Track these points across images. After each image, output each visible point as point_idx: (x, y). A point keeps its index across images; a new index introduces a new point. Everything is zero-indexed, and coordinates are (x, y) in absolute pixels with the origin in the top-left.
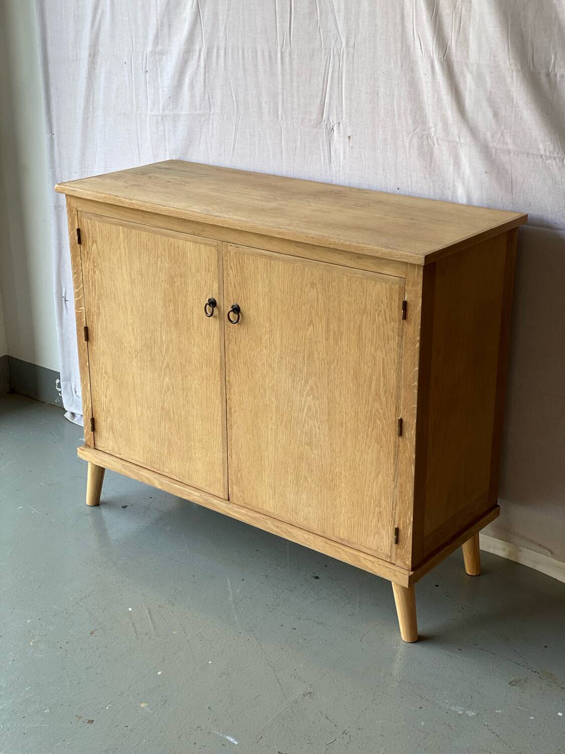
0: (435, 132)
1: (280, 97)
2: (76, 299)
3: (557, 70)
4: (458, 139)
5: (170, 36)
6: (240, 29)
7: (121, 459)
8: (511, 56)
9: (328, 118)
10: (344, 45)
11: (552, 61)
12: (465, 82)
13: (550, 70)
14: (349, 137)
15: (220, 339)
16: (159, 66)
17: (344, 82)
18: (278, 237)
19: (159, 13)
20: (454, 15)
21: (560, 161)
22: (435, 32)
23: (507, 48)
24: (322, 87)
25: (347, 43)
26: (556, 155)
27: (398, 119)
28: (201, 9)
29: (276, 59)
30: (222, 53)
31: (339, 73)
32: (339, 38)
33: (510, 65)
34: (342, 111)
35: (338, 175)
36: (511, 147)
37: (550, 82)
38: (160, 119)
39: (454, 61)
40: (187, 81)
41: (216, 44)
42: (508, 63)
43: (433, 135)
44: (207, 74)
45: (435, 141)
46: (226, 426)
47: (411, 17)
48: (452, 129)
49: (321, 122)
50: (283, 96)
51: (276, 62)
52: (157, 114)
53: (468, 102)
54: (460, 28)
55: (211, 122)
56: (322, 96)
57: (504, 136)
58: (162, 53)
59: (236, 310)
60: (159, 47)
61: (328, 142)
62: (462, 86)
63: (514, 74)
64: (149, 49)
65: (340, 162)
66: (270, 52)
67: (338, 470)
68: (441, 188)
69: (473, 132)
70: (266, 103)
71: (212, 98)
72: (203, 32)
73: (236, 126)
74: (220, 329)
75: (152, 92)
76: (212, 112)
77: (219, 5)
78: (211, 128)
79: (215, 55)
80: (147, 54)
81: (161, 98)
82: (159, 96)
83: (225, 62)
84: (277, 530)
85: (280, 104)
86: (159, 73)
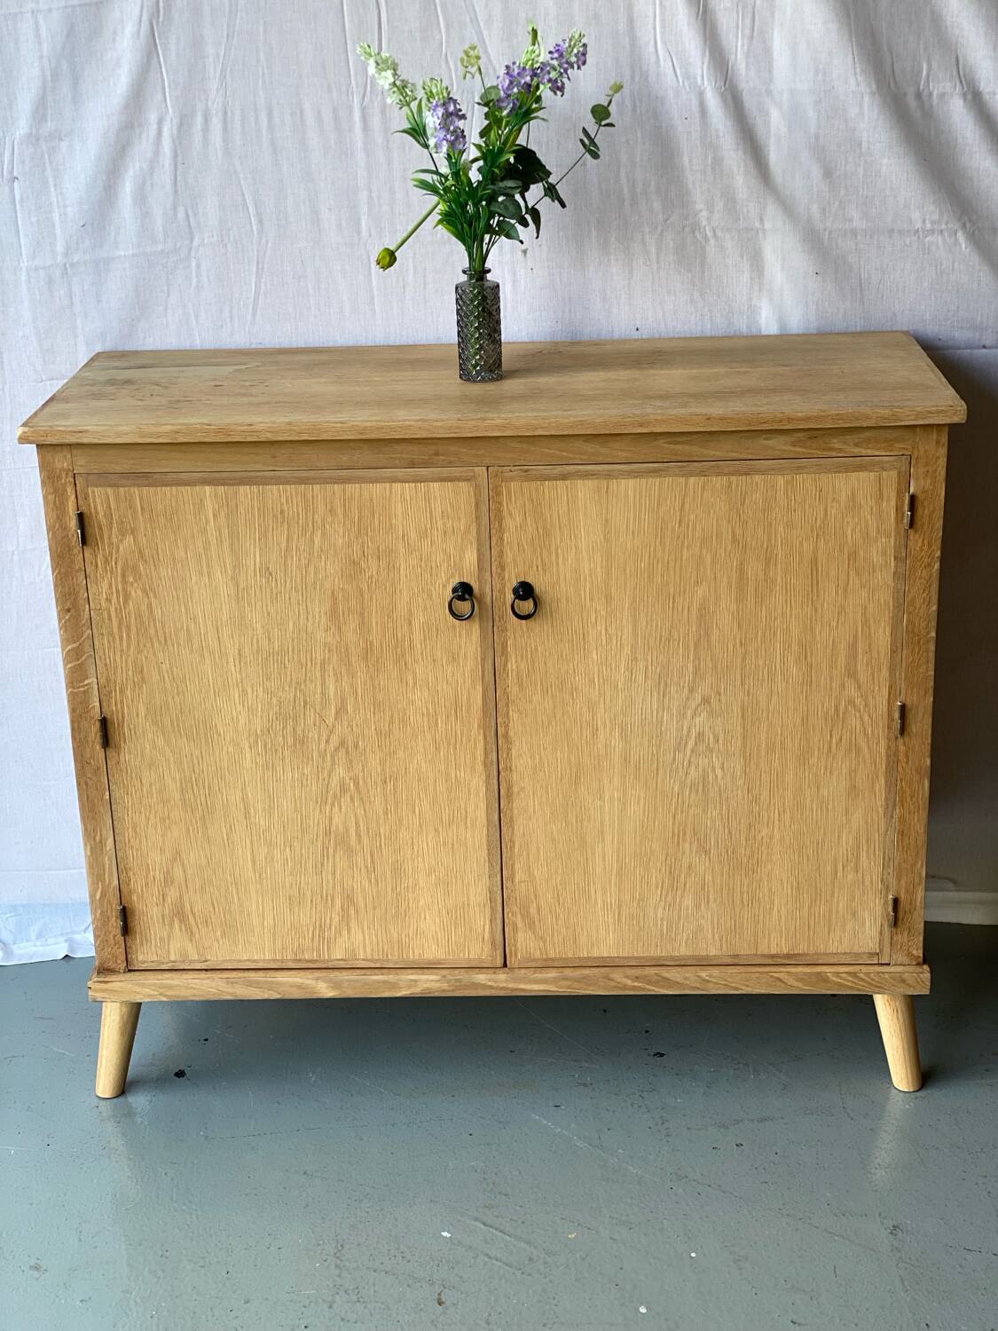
0: (709, 219)
1: (363, 196)
2: (70, 665)
3: (934, 87)
4: (757, 225)
5: (76, 98)
6: (261, 73)
7: (206, 970)
8: (858, 70)
11: (925, 72)
12: (767, 123)
13: (921, 87)
15: (483, 660)
16: (51, 163)
18: (639, 431)
19: (45, 53)
20: (740, 8)
21: (950, 236)
22: (705, 43)
23: (851, 57)
26: (943, 227)
27: (631, 205)
28: (160, 39)
29: (352, 122)
30: (216, 123)
33: (858, 84)
36: (858, 223)
37: (922, 106)
38: (58, 273)
39: (743, 90)
40: (127, 188)
41: (200, 106)
42: (852, 81)
43: (704, 223)
44: (180, 168)
45: (709, 234)
46: (497, 823)
47: (651, 20)
48: (745, 210)
50: (370, 191)
51: (351, 130)
52: (48, 263)
53: (775, 157)
54: (753, 31)
55: (194, 264)
57: (844, 208)
58: (58, 136)
59: (525, 591)
60: (50, 126)
62: (761, 132)
63: (867, 99)
64: (22, 126)
65: (505, 300)
66: (335, 110)
67: (765, 832)
68: (724, 313)
69: (788, 208)
70: (330, 210)
71: (195, 215)
72: (166, 84)
73: (258, 262)
74: (483, 638)
75: (34, 219)
76: (196, 243)
77: (204, 27)
78: (194, 274)
79: (199, 127)
80: (16, 143)
81: (58, 231)
82: (54, 226)
83: (225, 140)
84: (636, 984)
85: (364, 209)
86: (50, 180)
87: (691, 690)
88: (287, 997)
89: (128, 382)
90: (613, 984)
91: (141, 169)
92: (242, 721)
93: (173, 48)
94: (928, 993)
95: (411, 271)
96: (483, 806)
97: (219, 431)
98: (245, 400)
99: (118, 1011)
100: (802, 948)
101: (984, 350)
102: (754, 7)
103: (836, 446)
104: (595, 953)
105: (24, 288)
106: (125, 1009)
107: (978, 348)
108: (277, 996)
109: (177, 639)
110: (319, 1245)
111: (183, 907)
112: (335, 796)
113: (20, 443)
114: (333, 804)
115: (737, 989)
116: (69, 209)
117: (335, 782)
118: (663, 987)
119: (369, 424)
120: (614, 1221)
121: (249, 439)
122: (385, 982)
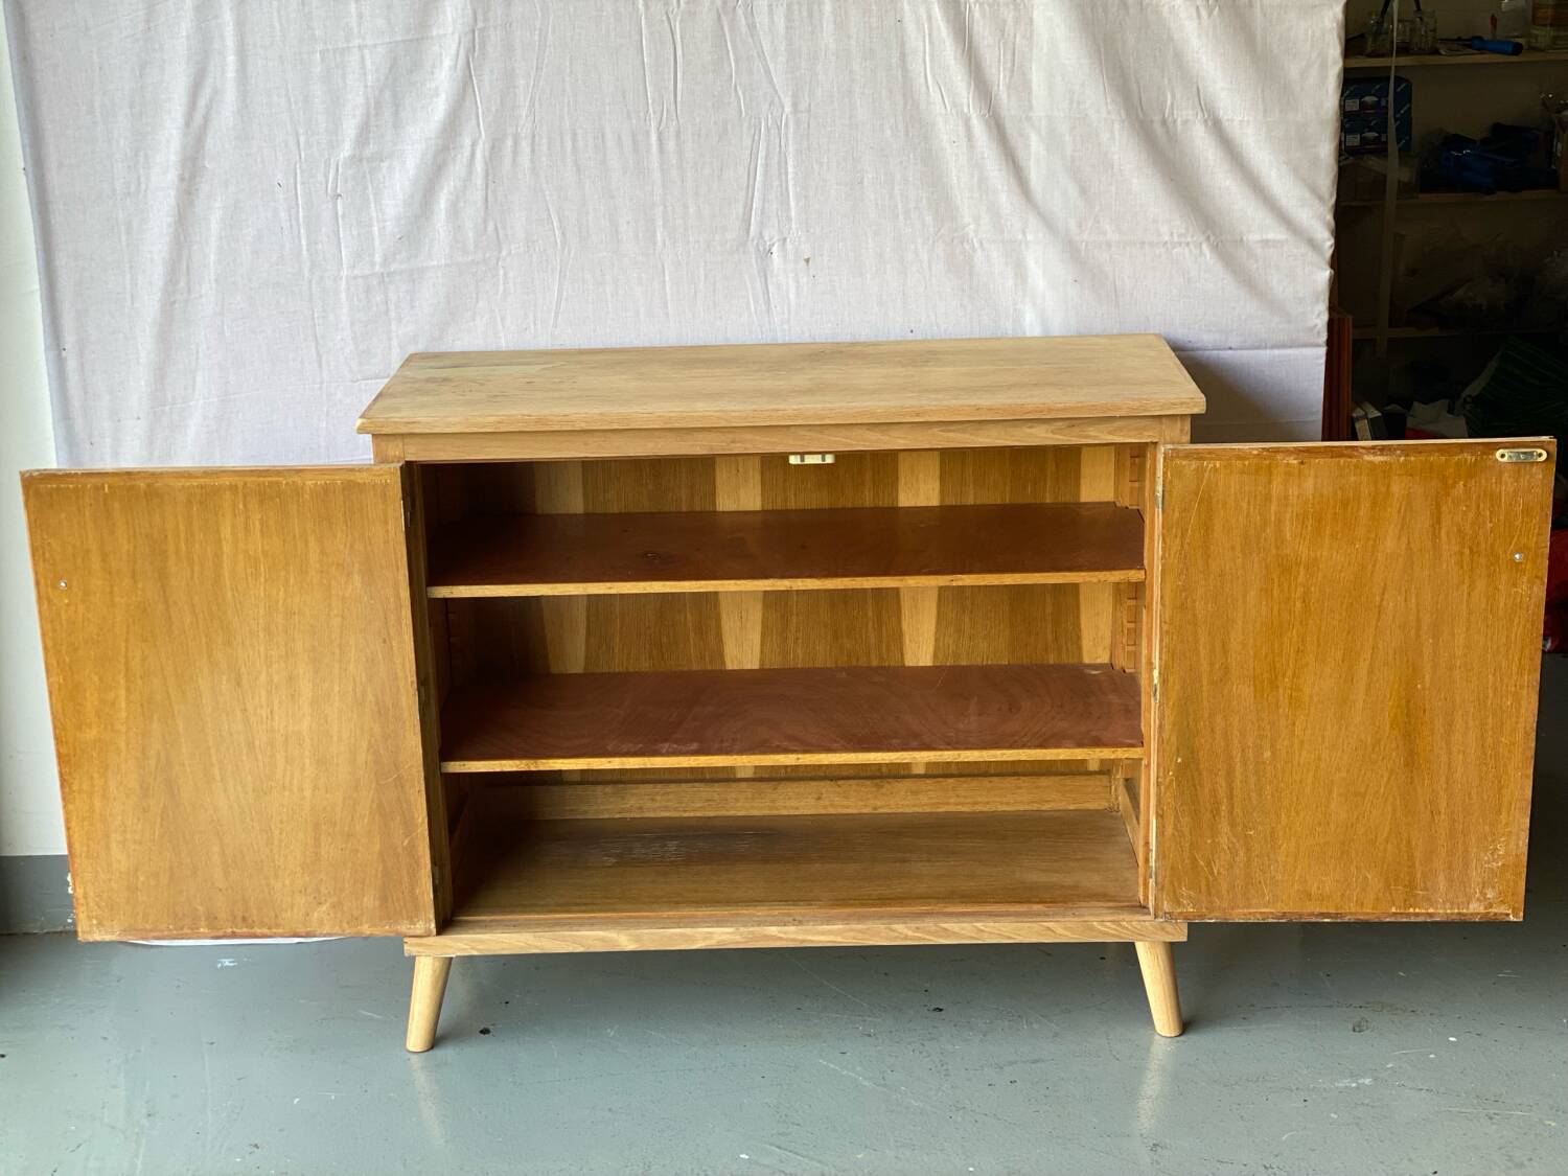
0: (976, 231)
1: (659, 210)
3: (1178, 115)
4: (1020, 237)
5: (397, 125)
6: (566, 101)
8: (1109, 101)
9: (761, 233)
10: (788, 109)
11: (1169, 102)
12: (1028, 146)
13: (1166, 115)
14: (807, 261)
16: (372, 182)
17: (790, 170)
19: (369, 84)
20: (1002, 46)
21: (1196, 248)
22: (971, 76)
23: (1102, 88)
24: (746, 184)
25: (795, 105)
26: (1189, 239)
27: (905, 219)
28: (475, 73)
29: (649, 145)
30: (525, 146)
31: (780, 157)
32: (776, 99)
33: (1109, 113)
34: (789, 219)
35: (786, 327)
36: (1113, 237)
37: (1167, 132)
38: (375, 282)
39: (1005, 117)
40: (442, 203)
41: (510, 131)
42: (1103, 110)
43: (972, 235)
44: (491, 186)
45: (976, 245)
47: (922, 56)
48: (1009, 223)
49: (747, 241)
50: (665, 207)
51: (648, 151)
52: (367, 272)
53: (1035, 177)
54: (1013, 65)
55: (501, 272)
56: (747, 197)
57: (1099, 222)
58: (379, 157)
60: (372, 148)
61: (762, 274)
62: (1021, 154)
63: (1117, 126)
64: (346, 151)
65: (789, 304)
66: (634, 136)
68: (991, 318)
69: (1048, 222)
70: (628, 223)
71: (504, 228)
72: (480, 111)
73: (560, 272)
75: (355, 233)
76: (504, 253)
77: (516, 60)
78: (501, 282)
79: (509, 150)
80: (340, 164)
81: (377, 242)
82: (373, 239)
83: (532, 161)
85: (660, 223)
86: (371, 197)
88: (591, 950)
89: (445, 380)
90: (894, 934)
91: (455, 187)
93: (486, 78)
94: (1185, 939)
95: (702, 278)
97: (538, 421)
98: (556, 394)
99: (430, 967)
101: (1230, 352)
102: (1014, 44)
103: (1092, 434)
105: (343, 296)
106: (437, 964)
107: (1224, 349)
108: (581, 950)
110: (627, 1166)
113: (359, 433)
115: (1009, 938)
116: (388, 223)
118: (940, 937)
119: (673, 414)
120: (899, 1144)
121: (564, 429)
122: (681, 935)
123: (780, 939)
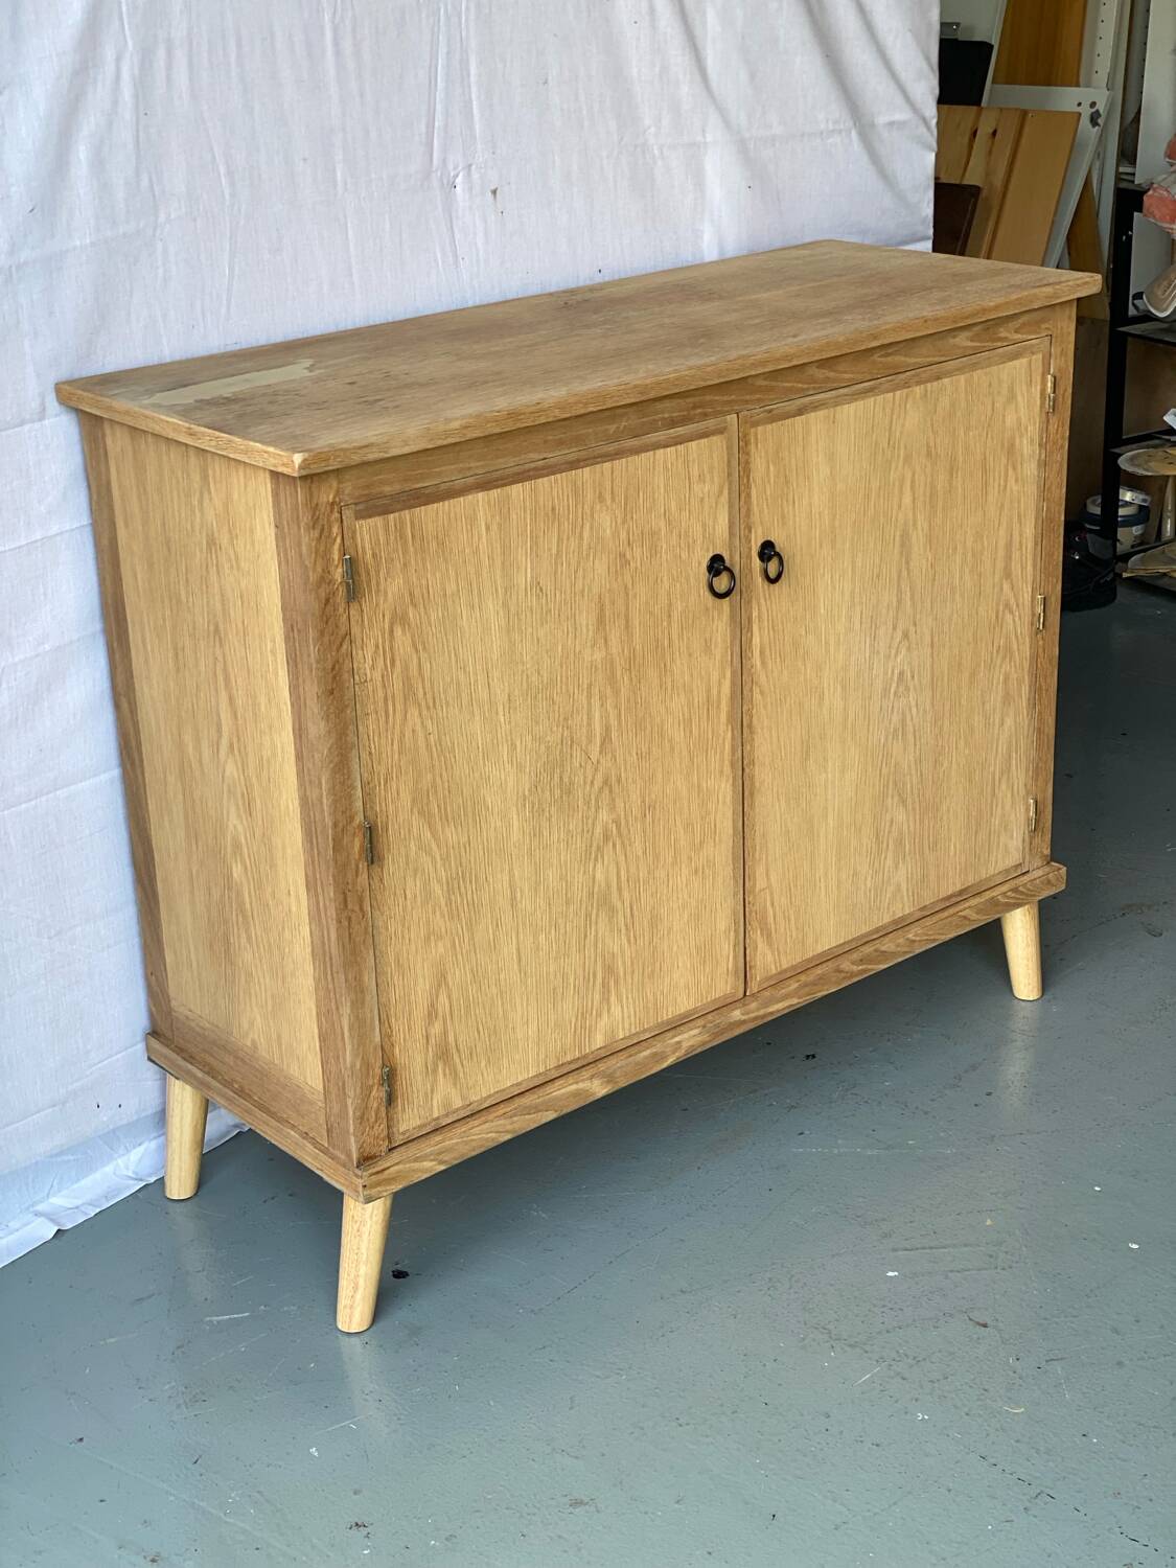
0: (656, 136)
1: (338, 139)
4: (700, 138)
7: (472, 1115)
9: (444, 162)
14: (494, 192)
15: (732, 642)
26: (841, 126)
27: (590, 127)
29: (324, 46)
31: (461, 54)
35: (475, 283)
36: (776, 129)
41: (161, 36)
43: (652, 142)
45: (657, 154)
46: (741, 830)
48: (689, 122)
49: (431, 172)
50: (345, 133)
51: (323, 56)
53: (712, 61)
55: (159, 246)
56: (428, 113)
57: (765, 113)
59: (768, 551)
61: (447, 216)
65: (477, 254)
66: (306, 34)
67: (946, 765)
68: (672, 242)
71: (161, 181)
72: (124, 9)
74: (732, 617)
78: (160, 262)
79: (162, 63)
84: (861, 967)
87: (894, 628)
90: (843, 975)
91: (97, 125)
92: (510, 784)
94: (1064, 888)
96: (729, 814)
99: (382, 1207)
100: (971, 880)
104: (820, 949)
106: (389, 1203)
109: (446, 699)
111: (447, 1043)
112: (598, 848)
114: (596, 860)
115: (934, 941)
116: (13, 189)
117: (598, 830)
118: (879, 963)
119: (649, 381)
122: (653, 1055)
123: (744, 1022)
